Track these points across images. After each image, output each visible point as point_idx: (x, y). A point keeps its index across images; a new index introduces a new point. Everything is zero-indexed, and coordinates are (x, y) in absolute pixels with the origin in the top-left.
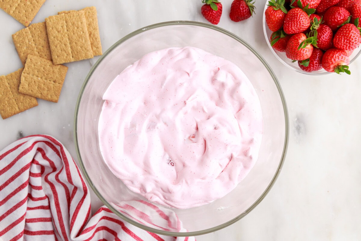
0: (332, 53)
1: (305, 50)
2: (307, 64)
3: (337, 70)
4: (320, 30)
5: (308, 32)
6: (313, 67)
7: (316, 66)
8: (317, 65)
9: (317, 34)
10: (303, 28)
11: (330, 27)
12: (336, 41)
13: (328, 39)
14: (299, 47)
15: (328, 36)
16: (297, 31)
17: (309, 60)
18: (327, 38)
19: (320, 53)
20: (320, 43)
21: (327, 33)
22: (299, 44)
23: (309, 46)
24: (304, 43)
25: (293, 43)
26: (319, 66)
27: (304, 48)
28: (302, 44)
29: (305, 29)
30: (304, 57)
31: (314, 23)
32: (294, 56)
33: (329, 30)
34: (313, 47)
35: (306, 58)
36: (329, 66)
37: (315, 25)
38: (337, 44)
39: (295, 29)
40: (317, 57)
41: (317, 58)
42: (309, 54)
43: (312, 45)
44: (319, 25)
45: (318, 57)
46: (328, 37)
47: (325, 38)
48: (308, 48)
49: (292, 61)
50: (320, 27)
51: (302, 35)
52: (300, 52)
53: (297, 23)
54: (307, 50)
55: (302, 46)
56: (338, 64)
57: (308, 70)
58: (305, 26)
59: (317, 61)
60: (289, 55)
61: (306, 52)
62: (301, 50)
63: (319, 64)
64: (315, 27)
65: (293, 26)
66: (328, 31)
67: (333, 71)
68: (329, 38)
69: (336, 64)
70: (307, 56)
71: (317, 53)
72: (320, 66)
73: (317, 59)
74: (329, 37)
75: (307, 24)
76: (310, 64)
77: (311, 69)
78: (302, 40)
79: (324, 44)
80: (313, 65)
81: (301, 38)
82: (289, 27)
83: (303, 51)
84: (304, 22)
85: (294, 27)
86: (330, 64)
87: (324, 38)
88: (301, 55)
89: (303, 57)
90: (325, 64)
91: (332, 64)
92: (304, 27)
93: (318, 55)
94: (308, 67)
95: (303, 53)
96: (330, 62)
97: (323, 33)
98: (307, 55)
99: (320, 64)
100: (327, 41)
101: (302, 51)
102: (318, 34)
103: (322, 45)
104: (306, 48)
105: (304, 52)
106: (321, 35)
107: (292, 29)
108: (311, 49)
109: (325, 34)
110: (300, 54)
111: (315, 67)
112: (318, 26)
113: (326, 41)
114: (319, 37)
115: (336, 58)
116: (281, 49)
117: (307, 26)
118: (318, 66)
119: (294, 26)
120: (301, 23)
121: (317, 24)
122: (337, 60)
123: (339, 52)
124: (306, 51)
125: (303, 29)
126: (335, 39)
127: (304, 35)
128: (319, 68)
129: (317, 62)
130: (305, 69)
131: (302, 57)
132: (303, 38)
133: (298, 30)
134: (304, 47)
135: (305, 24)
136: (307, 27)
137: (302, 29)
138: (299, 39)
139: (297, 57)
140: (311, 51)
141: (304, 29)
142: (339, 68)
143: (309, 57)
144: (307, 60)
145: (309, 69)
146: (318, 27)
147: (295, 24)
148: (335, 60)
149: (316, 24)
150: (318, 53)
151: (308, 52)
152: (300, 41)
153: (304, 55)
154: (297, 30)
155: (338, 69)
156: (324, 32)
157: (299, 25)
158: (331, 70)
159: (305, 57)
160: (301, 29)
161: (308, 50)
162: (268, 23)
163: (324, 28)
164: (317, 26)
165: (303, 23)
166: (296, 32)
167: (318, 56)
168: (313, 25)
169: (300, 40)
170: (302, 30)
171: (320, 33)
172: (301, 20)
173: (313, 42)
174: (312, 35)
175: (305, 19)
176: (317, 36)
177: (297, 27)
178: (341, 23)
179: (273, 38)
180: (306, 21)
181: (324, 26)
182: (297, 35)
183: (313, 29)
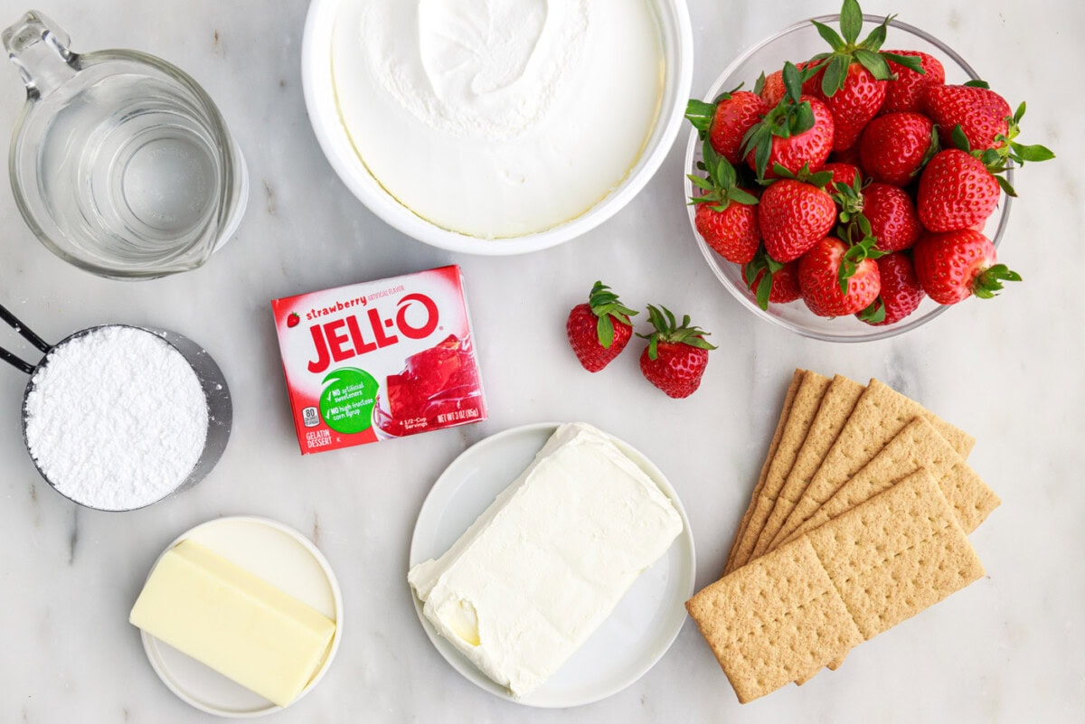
0: (939, 257)
1: (858, 282)
2: (881, 313)
4: (872, 209)
5: (836, 230)
6: (901, 310)
7: (907, 303)
8: (906, 300)
9: (868, 223)
10: (822, 229)
11: (895, 185)
12: (927, 216)
13: (906, 223)
14: (839, 285)
15: (902, 216)
17: (880, 300)
18: (901, 222)
19: (900, 265)
20: (889, 243)
21: (895, 209)
22: (832, 277)
23: (864, 267)
26: (913, 299)
27: (854, 281)
29: (829, 227)
30: (863, 302)
31: (844, 198)
33: (898, 198)
34: (875, 263)
35: (869, 300)
37: (850, 204)
38: (934, 223)
39: (801, 244)
40: (899, 280)
41: (899, 283)
42: (875, 287)
43: (869, 259)
44: (860, 195)
45: (902, 279)
46: (903, 218)
47: (895, 224)
48: (864, 274)
50: (867, 199)
53: (799, 228)
54: (864, 280)
57: (889, 321)
58: (824, 223)
59: (904, 291)
60: (819, 309)
61: (863, 289)
63: (910, 294)
64: (852, 207)
65: (792, 239)
66: (895, 200)
68: (908, 218)
70: (871, 296)
71: (893, 268)
72: (918, 297)
73: (901, 285)
74: (905, 215)
75: (828, 215)
76: (887, 309)
77: (897, 316)
78: (836, 260)
79: (900, 239)
80: (897, 305)
81: (830, 257)
82: (780, 246)
83: (855, 289)
84: (817, 216)
85: (797, 241)
86: (953, 287)
87: (894, 228)
88: (855, 301)
89: (862, 304)
91: (957, 283)
92: (824, 226)
93: (898, 271)
94: (886, 316)
95: (857, 295)
97: (884, 214)
98: (869, 293)
100: (906, 230)
102: (872, 223)
103: (897, 245)
104: (859, 277)
105: (859, 290)
106: (882, 222)
107: (793, 247)
108: (872, 273)
109: (892, 216)
110: (851, 301)
111: (904, 307)
112: (859, 198)
113: (903, 231)
114: (879, 230)
115: (957, 265)
117: (829, 219)
118: (910, 303)
119: (795, 237)
120: (811, 222)
121: (854, 196)
122: (963, 267)
123: (957, 243)
124: (862, 284)
125: (823, 232)
126: (922, 214)
127: (832, 241)
128: (917, 304)
129: (906, 293)
131: (858, 305)
132: (836, 252)
133: (811, 241)
134: (852, 275)
135: (824, 219)
136: (831, 223)
137: (821, 232)
138: (826, 262)
140: (876, 276)
141: (825, 229)
142: (983, 284)
143: (876, 295)
144: (877, 302)
145: (890, 319)
146: (860, 201)
147: (795, 233)
148: (957, 272)
149: (851, 198)
150: (897, 268)
151: (869, 284)
152: (833, 266)
153: (862, 297)
154: (810, 243)
155: (980, 286)
156: (885, 211)
157: (807, 231)
159: (866, 300)
160: (819, 235)
161: (867, 278)
163: (881, 197)
164: (856, 203)
165: (817, 220)
166: (807, 248)
167: (899, 275)
168: (844, 206)
169: (829, 262)
170: (819, 240)
171: (877, 218)
172: (806, 216)
173: (869, 252)
174: (859, 236)
175: (816, 208)
176: (873, 230)
177: (803, 237)
178: (920, 160)
179: (752, 280)
180: (822, 209)
181: (879, 193)
182: (814, 256)
183: (851, 215)
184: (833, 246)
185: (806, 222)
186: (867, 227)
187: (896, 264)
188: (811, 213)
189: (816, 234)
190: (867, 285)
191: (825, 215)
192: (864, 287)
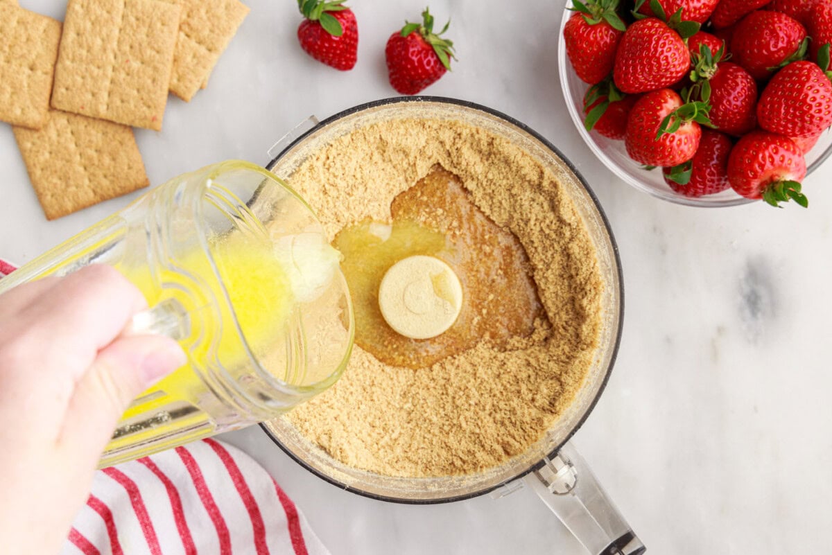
0: (755, 146)
1: (677, 137)
2: (685, 177)
3: (768, 194)
4: (719, 81)
5: (682, 86)
6: (705, 185)
7: (713, 181)
8: (712, 178)
9: (710, 91)
10: (668, 75)
11: (749, 72)
12: (764, 112)
13: (743, 106)
14: (659, 132)
15: (741, 99)
16: (652, 85)
17: (691, 164)
18: (738, 104)
19: (722, 146)
20: (720, 118)
21: (738, 89)
22: (657, 122)
23: (688, 128)
24: (673, 120)
25: (642, 118)
26: (719, 180)
27: (674, 134)
28: (668, 122)
29: (676, 77)
30: (674, 158)
31: (701, 61)
32: (646, 156)
33: (744, 81)
34: (699, 129)
35: (679, 159)
36: (748, 183)
37: (704, 67)
38: (767, 121)
39: (645, 79)
40: (715, 156)
41: (713, 159)
42: (689, 149)
43: (695, 123)
44: (715, 66)
45: (717, 158)
46: (742, 101)
47: (733, 103)
48: (685, 133)
49: (645, 166)
50: (719, 71)
51: (668, 93)
52: (664, 145)
53: (650, 63)
54: (683, 137)
55: (667, 128)
56: (772, 178)
57: (691, 193)
58: (673, 70)
59: (714, 168)
60: (634, 153)
61: (678, 145)
62: (664, 140)
63: (719, 175)
64: (703, 71)
65: (639, 71)
66: (742, 82)
67: (759, 196)
68: (746, 103)
69: (766, 177)
70: (682, 156)
71: (715, 145)
72: (723, 182)
73: (714, 162)
74: (744, 99)
75: (680, 65)
76: (693, 176)
77: (698, 190)
78: (668, 110)
79: (731, 119)
80: (704, 178)
81: (664, 105)
82: (627, 73)
83: (671, 141)
84: (670, 60)
85: (642, 75)
86: (749, 177)
87: (730, 105)
88: (667, 154)
89: (672, 159)
90: (734, 179)
91: (755, 177)
92: (672, 73)
93: (718, 149)
94: (689, 184)
95: (671, 148)
96: (749, 172)
97: (726, 90)
98: (682, 151)
99: (724, 176)
100: (739, 113)
101: (668, 143)
102: (713, 93)
103: (726, 123)
104: (680, 133)
105: (674, 144)
106: (722, 97)
107: (637, 79)
108: (693, 136)
109: (734, 94)
110: (663, 151)
111: (708, 184)
112: (713, 68)
113: (737, 113)
114: (716, 102)
115: (764, 160)
116: (613, 132)
117: (679, 69)
118: (716, 183)
119: (643, 71)
120: (663, 62)
121: (710, 64)
122: (768, 165)
123: (775, 143)
124: (680, 140)
125: (668, 80)
126: (760, 107)
127: (673, 94)
128: (721, 186)
129: (715, 172)
130: (683, 189)
131: (668, 160)
132: (671, 104)
133: (655, 82)
134: (674, 129)
135: (674, 66)
136: (680, 74)
137: (667, 78)
138: (659, 108)
139: (654, 157)
140: (695, 142)
141: (672, 78)
142: (775, 191)
143: (688, 158)
144: (686, 165)
145: (692, 190)
146: (713, 70)
147: (644, 67)
148: (762, 166)
149: (707, 64)
150: (718, 146)
151: (685, 144)
152: (663, 114)
153: (674, 152)
154: (652, 83)
155: (771, 191)
156: (729, 87)
157: (655, 69)
158: (754, 193)
159: (677, 158)
160: (664, 80)
161: (687, 139)
162: (572, 61)
163: (731, 74)
164: (709, 70)
165: (668, 63)
166: (649, 87)
167: (716, 153)
168: (698, 66)
169: (661, 109)
170: (666, 82)
171: (720, 90)
172: (660, 55)
173: (698, 115)
174: (697, 97)
175: (672, 51)
176: (711, 98)
177: (650, 74)
178: (780, 59)
179: (590, 104)
180: (677, 56)
181: (731, 70)
182: (651, 97)
183: (699, 77)
184: (672, 98)
185: (658, 62)
186: (707, 95)
187: (718, 143)
188: (665, 54)
189: (662, 76)
190: (683, 144)
191: (676, 63)
192: (680, 144)
